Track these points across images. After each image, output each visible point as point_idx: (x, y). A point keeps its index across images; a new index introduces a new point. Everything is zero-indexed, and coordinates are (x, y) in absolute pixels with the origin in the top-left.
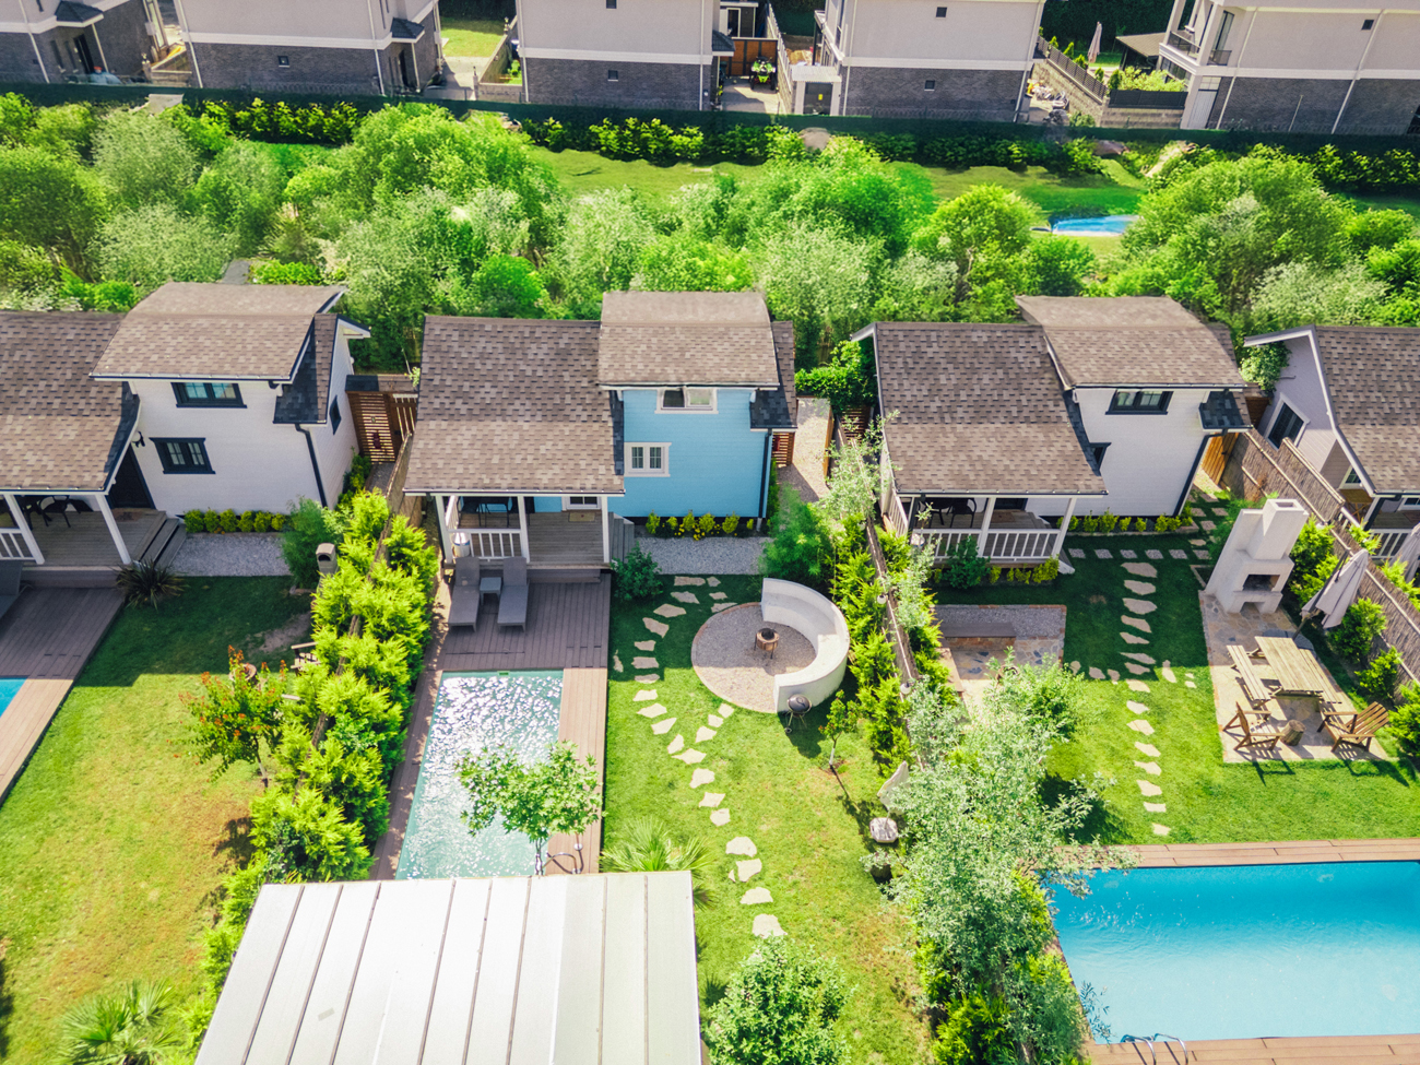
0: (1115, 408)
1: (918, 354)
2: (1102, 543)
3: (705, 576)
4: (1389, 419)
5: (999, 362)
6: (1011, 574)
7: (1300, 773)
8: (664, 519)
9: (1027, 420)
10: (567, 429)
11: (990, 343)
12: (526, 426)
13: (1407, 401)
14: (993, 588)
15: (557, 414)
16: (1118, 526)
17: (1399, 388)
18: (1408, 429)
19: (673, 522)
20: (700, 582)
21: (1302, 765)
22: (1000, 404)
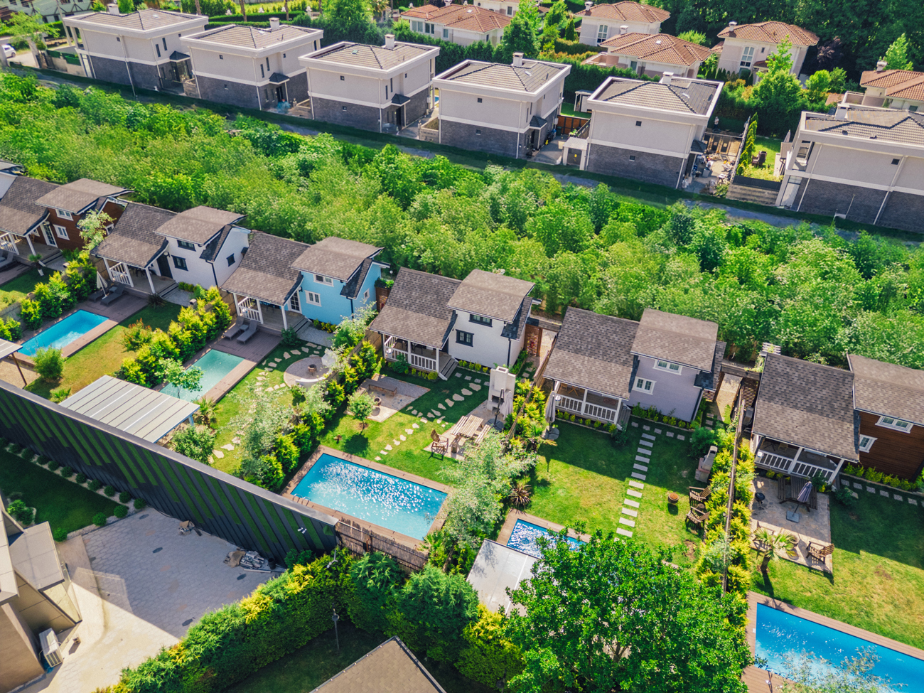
0: (472, 319)
1: (410, 282)
2: (470, 373)
3: (318, 345)
4: (576, 351)
5: (437, 293)
6: (420, 373)
7: (445, 461)
8: (320, 322)
9: (435, 316)
10: (280, 280)
11: (438, 285)
12: (269, 276)
13: (590, 346)
14: (411, 376)
15: (281, 274)
16: (481, 370)
17: (589, 340)
18: (582, 357)
19: (322, 324)
20: (314, 346)
21: (449, 459)
22: (429, 307)
